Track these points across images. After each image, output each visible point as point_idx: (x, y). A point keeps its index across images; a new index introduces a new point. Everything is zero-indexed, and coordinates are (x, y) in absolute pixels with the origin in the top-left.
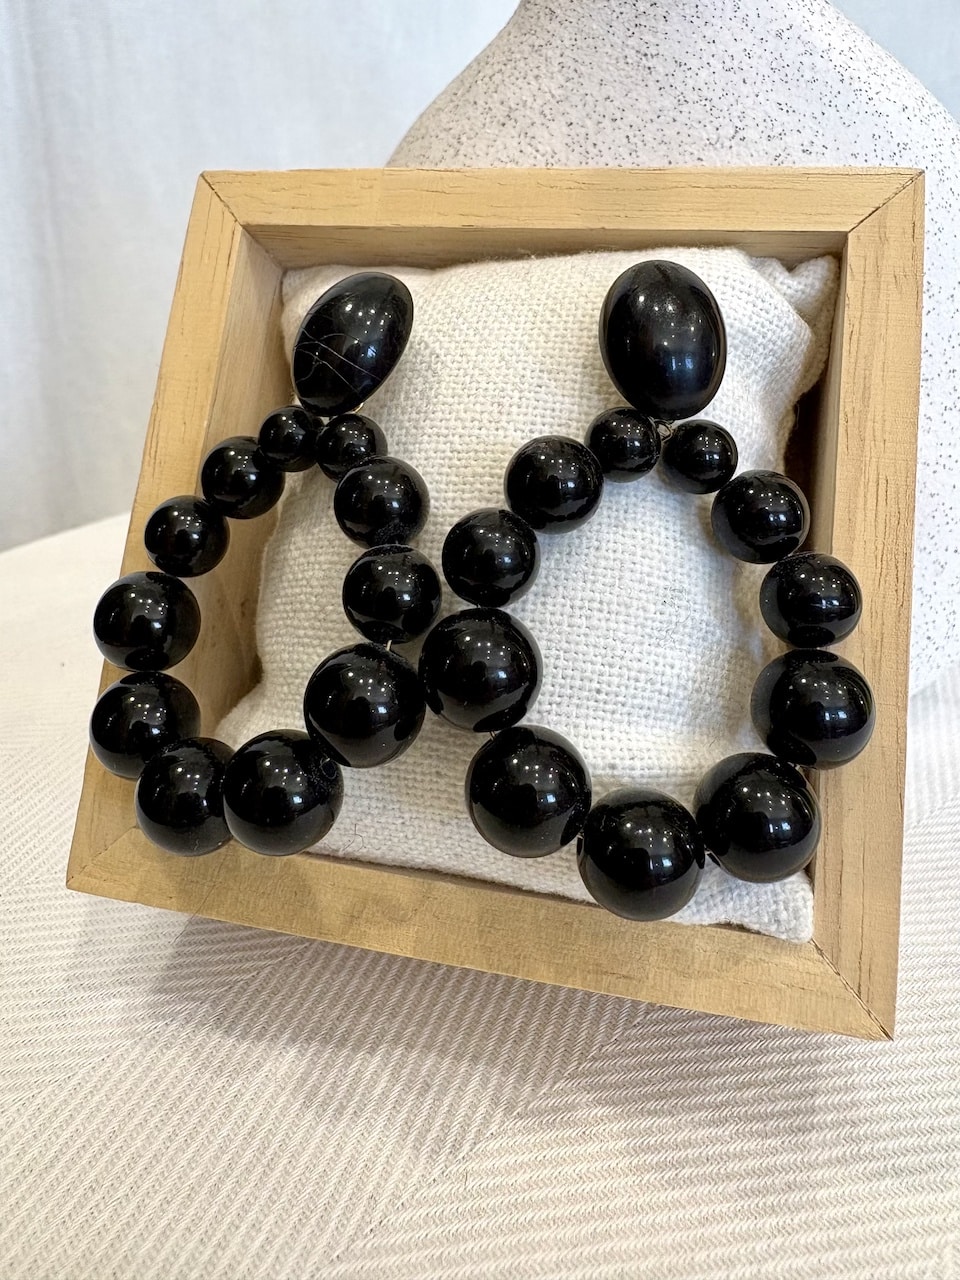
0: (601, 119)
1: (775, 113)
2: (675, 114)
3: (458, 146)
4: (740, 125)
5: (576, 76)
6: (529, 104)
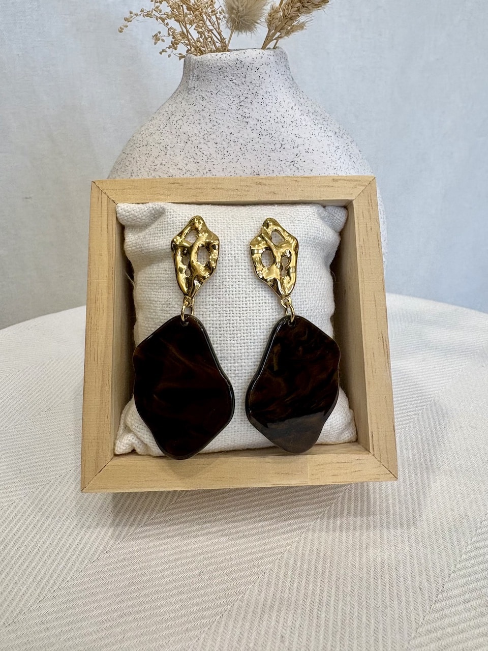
2: (258, 140)
3: (166, 151)
4: (283, 143)
5: (217, 124)
6: (197, 135)
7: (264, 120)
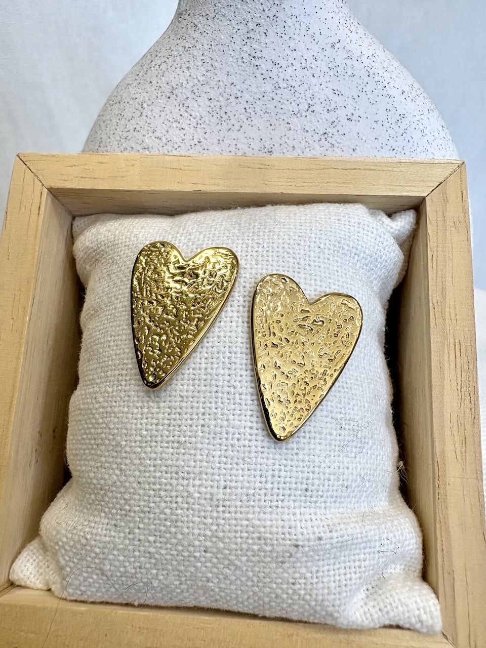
0: (229, 97)
1: (331, 96)
3: (142, 110)
5: (212, 69)
6: (184, 86)
7: (283, 63)
